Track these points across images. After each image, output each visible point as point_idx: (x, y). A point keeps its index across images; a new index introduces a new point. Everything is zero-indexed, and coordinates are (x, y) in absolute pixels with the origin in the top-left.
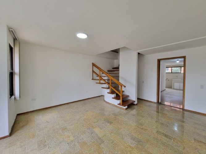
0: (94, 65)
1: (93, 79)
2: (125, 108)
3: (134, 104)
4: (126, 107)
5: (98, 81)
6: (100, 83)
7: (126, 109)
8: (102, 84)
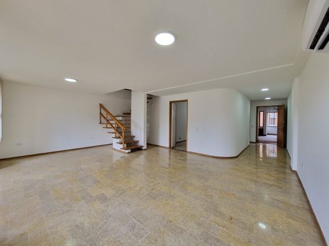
0: (101, 106)
1: (100, 123)
2: (127, 151)
3: (142, 150)
4: (130, 151)
5: (105, 126)
6: (107, 127)
7: (128, 153)
8: (109, 128)
